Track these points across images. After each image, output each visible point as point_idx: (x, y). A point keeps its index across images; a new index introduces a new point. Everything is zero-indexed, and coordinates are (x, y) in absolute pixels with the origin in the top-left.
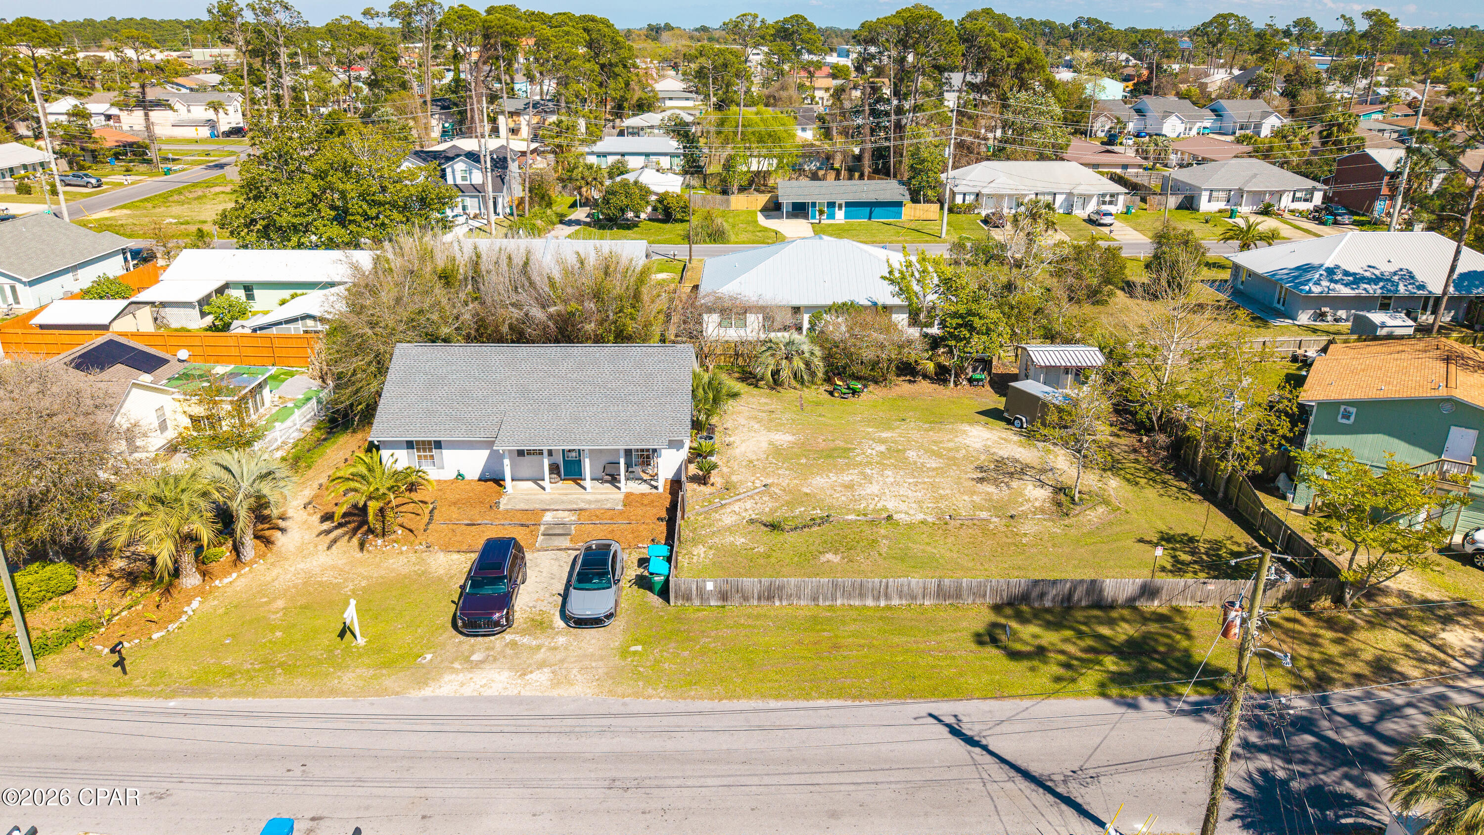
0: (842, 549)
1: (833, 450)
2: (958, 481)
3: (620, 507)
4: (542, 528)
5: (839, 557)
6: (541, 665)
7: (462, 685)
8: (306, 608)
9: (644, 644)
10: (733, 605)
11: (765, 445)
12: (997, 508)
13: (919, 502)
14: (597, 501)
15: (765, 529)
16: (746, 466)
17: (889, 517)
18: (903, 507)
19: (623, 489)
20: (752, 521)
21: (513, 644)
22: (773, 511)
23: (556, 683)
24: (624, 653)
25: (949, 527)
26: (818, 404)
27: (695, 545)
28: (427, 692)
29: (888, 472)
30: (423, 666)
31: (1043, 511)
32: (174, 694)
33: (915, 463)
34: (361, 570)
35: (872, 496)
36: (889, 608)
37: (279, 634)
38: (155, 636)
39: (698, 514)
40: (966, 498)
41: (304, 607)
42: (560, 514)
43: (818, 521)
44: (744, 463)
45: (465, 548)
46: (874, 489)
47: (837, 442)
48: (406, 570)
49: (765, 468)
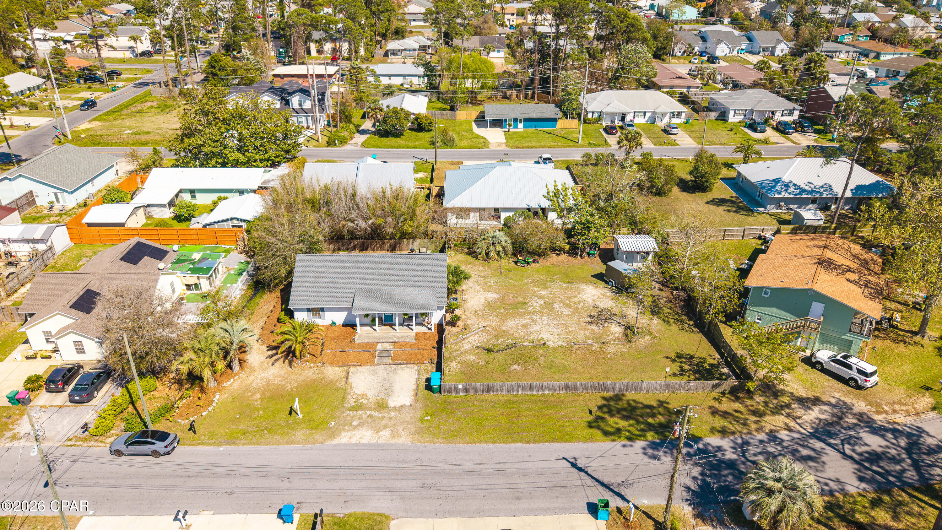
0: (522, 362)
1: (518, 303)
2: (578, 322)
3: (413, 341)
4: (377, 353)
5: (520, 367)
6: (385, 427)
7: (351, 437)
8: (271, 398)
9: (431, 416)
10: (471, 395)
11: (483, 300)
12: (597, 338)
13: (559, 335)
14: (402, 337)
15: (484, 351)
16: (474, 315)
17: (545, 344)
18: (551, 338)
19: (415, 331)
20: (478, 347)
21: (371, 416)
22: (488, 341)
23: (393, 437)
24: (422, 420)
25: (573, 349)
26: (509, 270)
27: (451, 361)
28: (335, 442)
29: (544, 318)
30: (331, 428)
31: (619, 340)
32: (220, 444)
33: (558, 311)
34: (293, 377)
35: (537, 332)
36: (543, 395)
37: (261, 412)
38: (204, 414)
39: (452, 344)
40: (582, 332)
41: (270, 398)
42: (385, 345)
43: (510, 346)
44: (473, 313)
45: (341, 364)
46: (537, 328)
47: (519, 298)
48: (314, 377)
49: (483, 315)
